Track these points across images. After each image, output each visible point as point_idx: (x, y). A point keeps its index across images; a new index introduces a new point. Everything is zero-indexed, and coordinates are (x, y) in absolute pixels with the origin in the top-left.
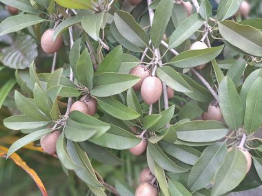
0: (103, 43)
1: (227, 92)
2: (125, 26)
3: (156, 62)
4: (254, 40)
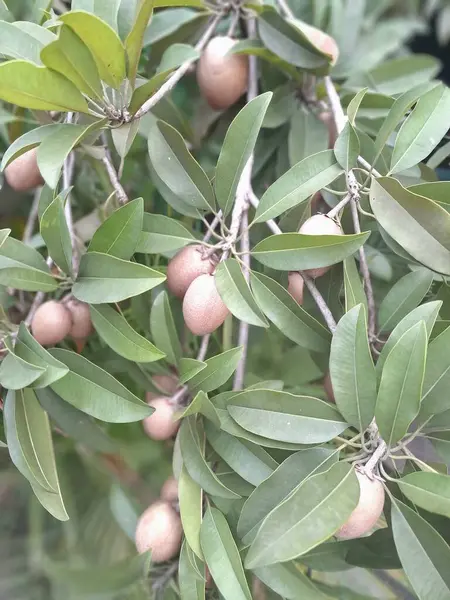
0: (118, 186)
2: (171, 158)
3: (226, 246)
4: (435, 232)
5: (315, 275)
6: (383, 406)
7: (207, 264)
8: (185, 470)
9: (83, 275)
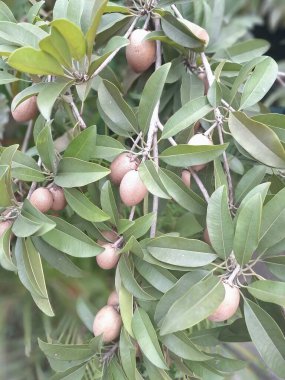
0: (80, 119)
1: (219, 205)
2: (111, 101)
3: (145, 153)
4: (266, 143)
5: (197, 169)
6: (237, 243)
7: (133, 164)
8: (123, 285)
9: (60, 172)
